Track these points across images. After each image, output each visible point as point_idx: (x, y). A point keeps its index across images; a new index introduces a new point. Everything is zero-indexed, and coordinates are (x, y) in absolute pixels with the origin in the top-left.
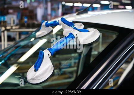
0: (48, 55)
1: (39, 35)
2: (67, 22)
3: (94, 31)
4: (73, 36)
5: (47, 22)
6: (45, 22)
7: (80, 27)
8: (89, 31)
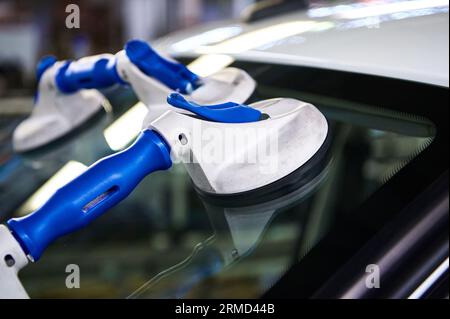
0: (8, 258)
1: (26, 140)
2: (158, 66)
3: (293, 116)
4: (160, 144)
5: (66, 67)
6: (58, 65)
7: (229, 93)
8: (266, 117)
